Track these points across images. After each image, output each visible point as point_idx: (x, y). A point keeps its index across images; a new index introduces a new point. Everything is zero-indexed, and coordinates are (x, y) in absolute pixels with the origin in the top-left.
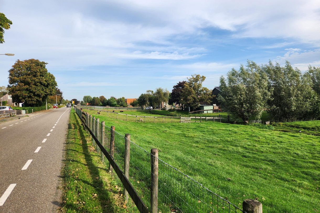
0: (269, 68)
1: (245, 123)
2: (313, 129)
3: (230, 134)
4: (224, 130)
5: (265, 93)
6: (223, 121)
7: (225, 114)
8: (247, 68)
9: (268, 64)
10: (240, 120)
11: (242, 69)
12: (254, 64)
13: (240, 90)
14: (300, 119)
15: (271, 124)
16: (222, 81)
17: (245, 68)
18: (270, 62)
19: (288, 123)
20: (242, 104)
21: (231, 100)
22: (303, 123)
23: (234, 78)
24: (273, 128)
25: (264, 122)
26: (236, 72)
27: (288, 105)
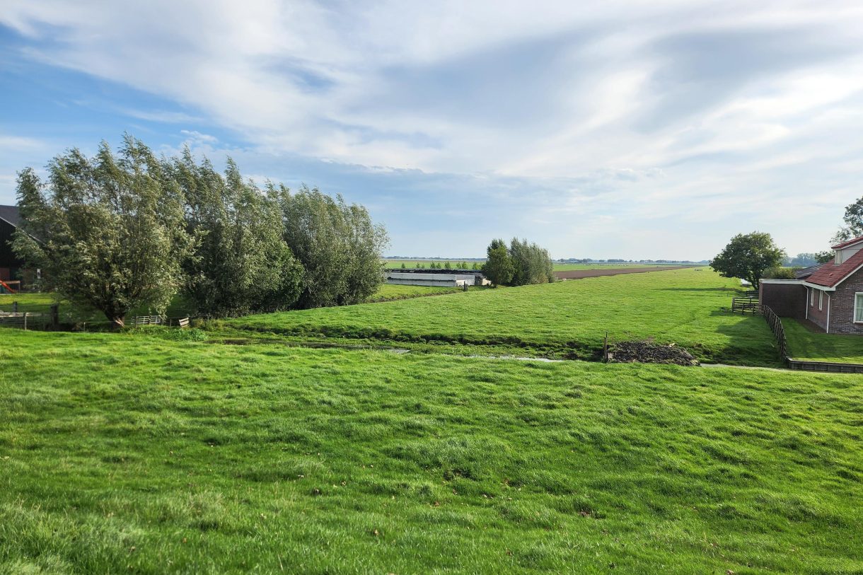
0: (182, 168)
1: (113, 328)
2: (295, 331)
3: (94, 369)
4: (59, 356)
5: (177, 239)
6: (34, 325)
7: (46, 300)
8: (122, 156)
9: (180, 157)
10: (98, 317)
11: (104, 155)
12: (142, 151)
13: (102, 222)
14: (255, 309)
15: (191, 324)
16: (28, 185)
17: (116, 156)
18: (186, 152)
19: (238, 321)
20: (107, 268)
21: (66, 253)
22: (268, 319)
23: (75, 180)
24: (204, 336)
25: (173, 321)
26: (83, 162)
27: (234, 274)
